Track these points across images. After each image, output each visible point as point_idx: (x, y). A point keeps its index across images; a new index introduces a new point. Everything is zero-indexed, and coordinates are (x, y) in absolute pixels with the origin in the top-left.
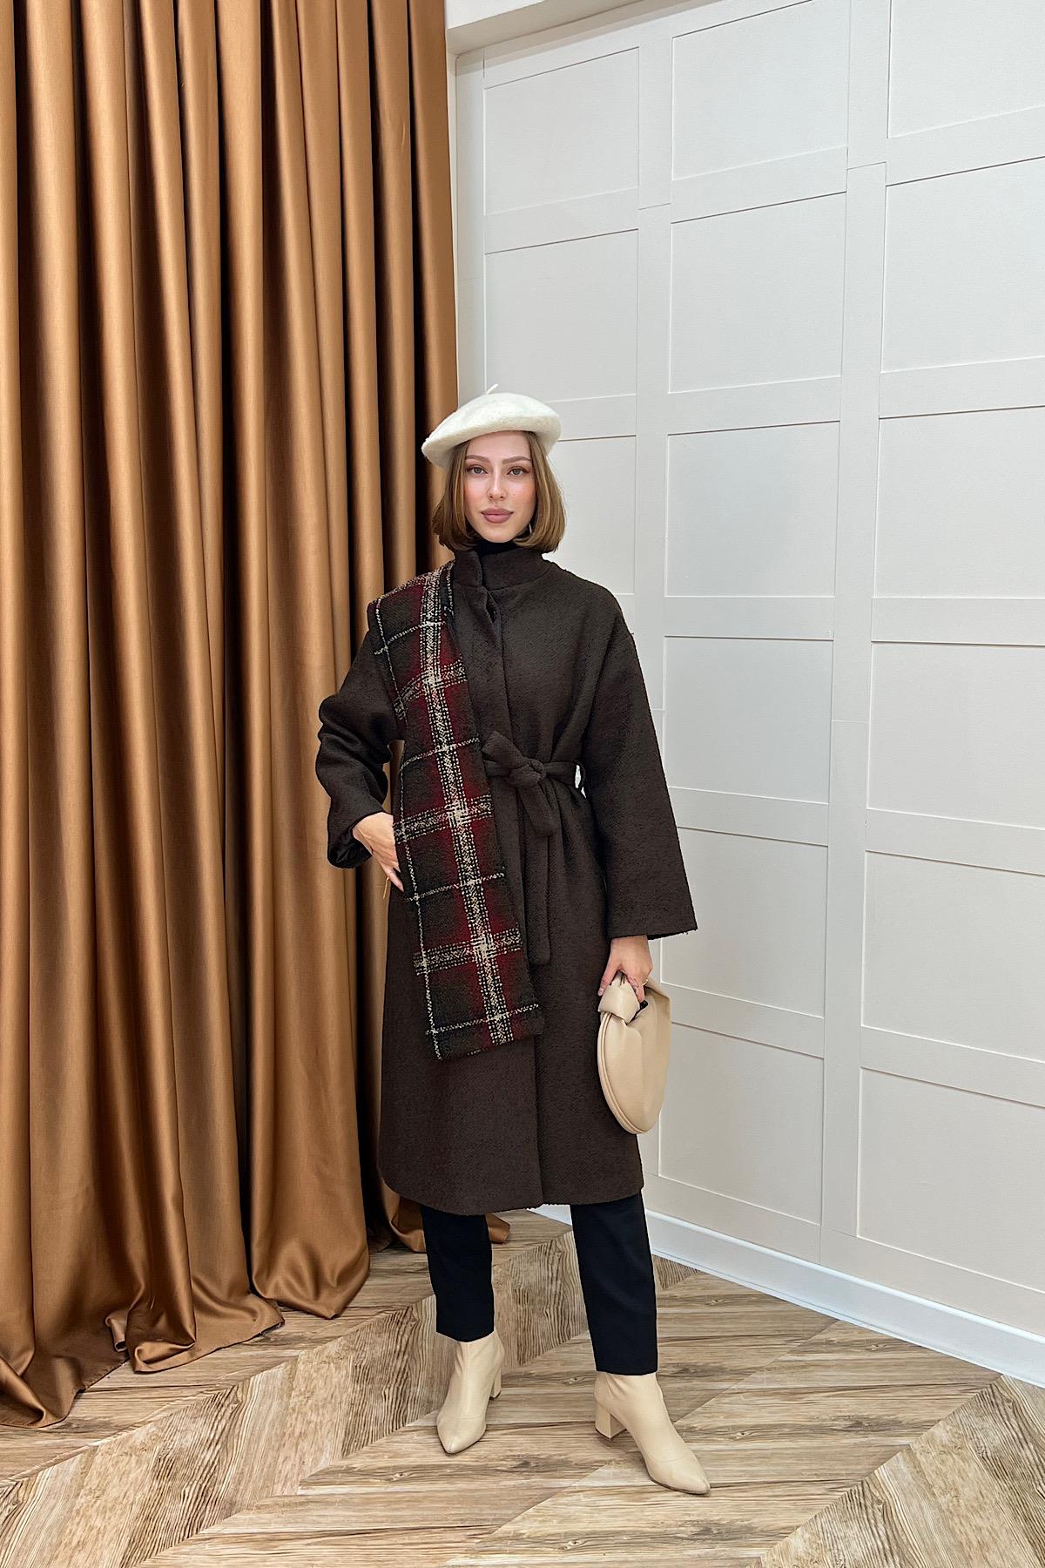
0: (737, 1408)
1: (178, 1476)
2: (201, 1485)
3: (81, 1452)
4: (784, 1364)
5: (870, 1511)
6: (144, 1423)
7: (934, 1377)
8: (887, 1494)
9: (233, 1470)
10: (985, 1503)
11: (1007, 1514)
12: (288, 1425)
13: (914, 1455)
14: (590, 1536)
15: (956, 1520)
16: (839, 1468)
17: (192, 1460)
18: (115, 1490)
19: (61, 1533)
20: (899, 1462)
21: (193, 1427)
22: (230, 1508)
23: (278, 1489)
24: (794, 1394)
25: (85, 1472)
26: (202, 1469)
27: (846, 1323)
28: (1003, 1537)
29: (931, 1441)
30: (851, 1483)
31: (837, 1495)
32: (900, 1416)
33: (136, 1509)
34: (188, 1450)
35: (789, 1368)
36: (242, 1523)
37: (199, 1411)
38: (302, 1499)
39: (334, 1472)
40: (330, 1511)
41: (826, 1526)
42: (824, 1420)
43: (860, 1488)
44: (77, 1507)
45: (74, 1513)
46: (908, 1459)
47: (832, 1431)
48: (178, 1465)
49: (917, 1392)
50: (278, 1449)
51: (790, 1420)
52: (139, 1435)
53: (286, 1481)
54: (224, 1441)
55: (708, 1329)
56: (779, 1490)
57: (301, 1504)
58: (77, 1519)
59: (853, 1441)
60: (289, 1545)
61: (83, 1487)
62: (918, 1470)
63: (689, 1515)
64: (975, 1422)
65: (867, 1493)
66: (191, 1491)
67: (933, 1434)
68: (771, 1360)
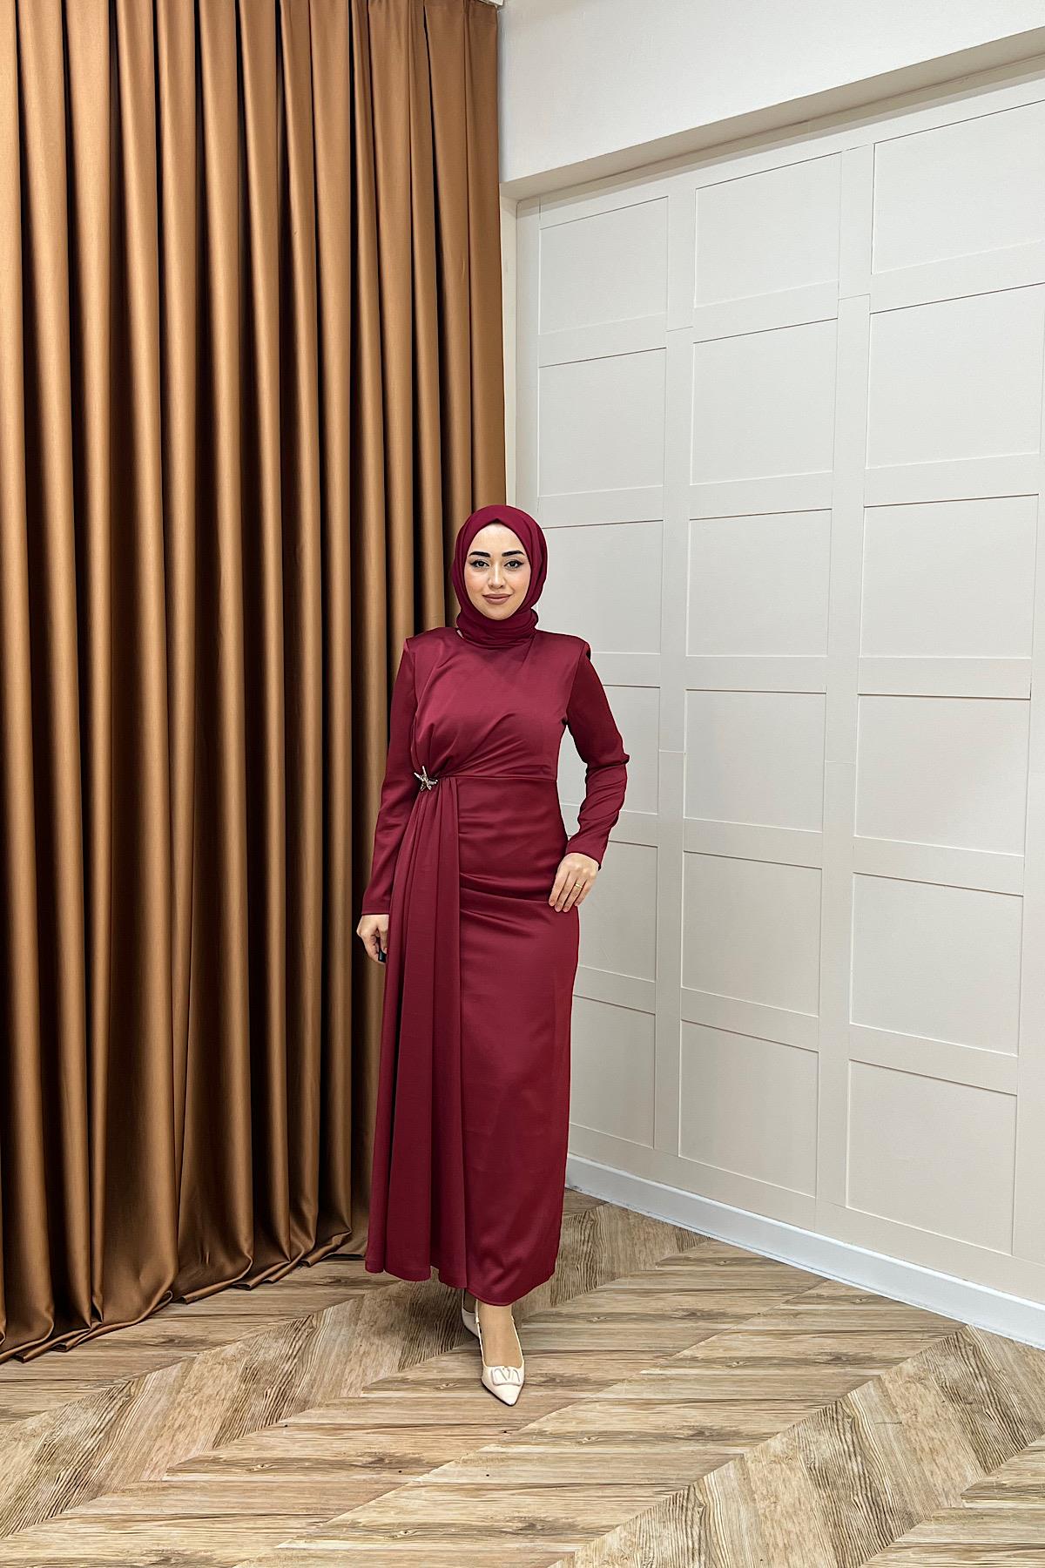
0: (734, 1344)
1: (262, 1381)
2: (280, 1388)
3: (182, 1361)
4: (779, 1312)
5: (840, 1423)
6: (235, 1341)
7: (907, 1325)
8: (856, 1410)
9: (307, 1377)
10: (940, 1421)
11: (957, 1427)
12: (354, 1345)
13: (883, 1383)
14: (601, 1434)
15: (913, 1432)
16: (818, 1391)
17: (275, 1368)
18: (210, 1389)
19: (166, 1417)
20: (870, 1388)
21: (275, 1345)
22: (304, 1405)
23: (344, 1393)
24: (785, 1334)
25: (184, 1377)
26: (281, 1377)
27: (837, 1282)
28: (952, 1446)
29: (899, 1373)
30: (826, 1402)
31: (814, 1411)
32: (875, 1353)
33: (227, 1404)
34: (271, 1362)
35: (783, 1315)
36: (313, 1416)
37: (280, 1333)
38: (364, 1400)
39: (390, 1382)
40: (387, 1410)
41: (802, 1434)
42: (810, 1355)
43: (834, 1407)
44: (178, 1400)
45: (176, 1405)
46: (878, 1386)
47: (815, 1363)
48: (262, 1372)
49: (891, 1336)
50: (345, 1364)
51: (779, 1354)
52: (230, 1350)
53: (351, 1387)
54: (301, 1356)
55: (717, 1283)
56: (764, 1406)
57: (363, 1404)
58: (179, 1410)
59: (831, 1371)
60: (352, 1433)
61: (183, 1386)
62: (886, 1394)
63: (686, 1421)
64: (939, 1360)
65: (840, 1410)
66: (272, 1392)
67: (901, 1368)
68: (767, 1309)
